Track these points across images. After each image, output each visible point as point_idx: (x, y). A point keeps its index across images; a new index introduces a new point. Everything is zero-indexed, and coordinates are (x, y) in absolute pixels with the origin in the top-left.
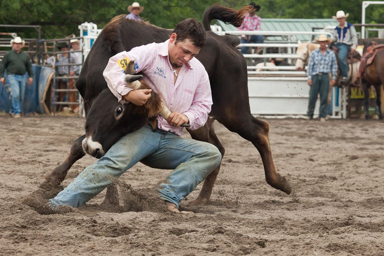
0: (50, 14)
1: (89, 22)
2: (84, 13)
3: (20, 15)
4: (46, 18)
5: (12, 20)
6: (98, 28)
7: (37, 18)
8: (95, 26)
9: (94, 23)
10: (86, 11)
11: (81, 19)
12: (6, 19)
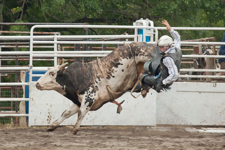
0: (100, 11)
1: (144, 19)
2: (140, 7)
3: (64, 11)
4: (95, 14)
5: (54, 17)
6: (155, 26)
7: (84, 14)
8: (152, 23)
9: (150, 19)
10: (142, 6)
11: (136, 14)
12: (48, 17)
